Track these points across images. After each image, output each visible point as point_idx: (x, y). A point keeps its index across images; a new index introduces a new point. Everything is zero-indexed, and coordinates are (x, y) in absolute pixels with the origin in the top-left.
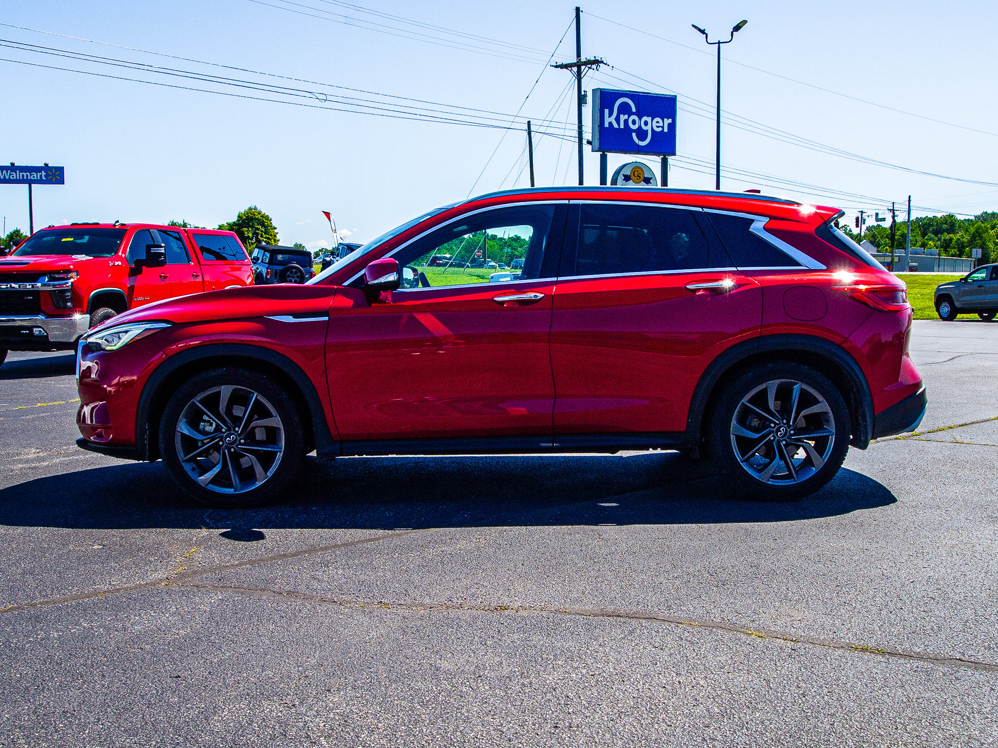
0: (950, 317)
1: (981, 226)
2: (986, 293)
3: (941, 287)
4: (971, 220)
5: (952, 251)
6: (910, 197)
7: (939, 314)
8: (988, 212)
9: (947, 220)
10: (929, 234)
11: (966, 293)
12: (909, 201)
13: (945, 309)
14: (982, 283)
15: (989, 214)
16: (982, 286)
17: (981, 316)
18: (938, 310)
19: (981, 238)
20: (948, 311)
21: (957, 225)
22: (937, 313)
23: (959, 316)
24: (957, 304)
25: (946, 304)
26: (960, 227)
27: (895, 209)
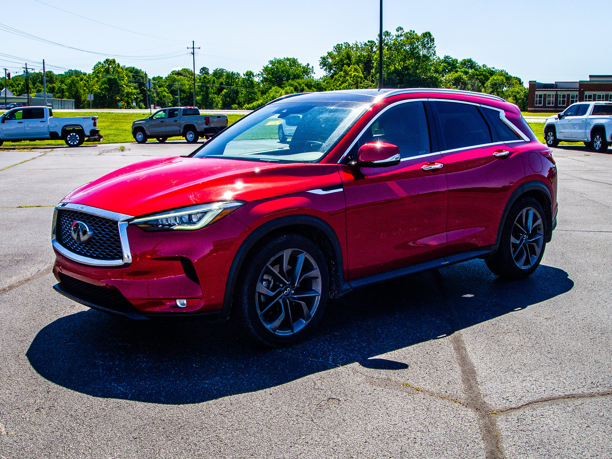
0: (143, 141)
1: (74, 79)
2: (166, 126)
3: (136, 123)
4: (63, 75)
5: (58, 95)
6: (44, 60)
7: (136, 139)
8: (72, 70)
9: (48, 75)
10: (38, 84)
11: (153, 126)
12: (44, 63)
13: (140, 136)
14: (163, 120)
15: (73, 71)
16: (164, 122)
17: (158, 140)
18: (135, 137)
19: (75, 86)
20: (141, 138)
21: (55, 78)
22: (135, 139)
23: (149, 140)
24: (148, 133)
25: (141, 133)
26: (56, 79)
27: (27, 67)
